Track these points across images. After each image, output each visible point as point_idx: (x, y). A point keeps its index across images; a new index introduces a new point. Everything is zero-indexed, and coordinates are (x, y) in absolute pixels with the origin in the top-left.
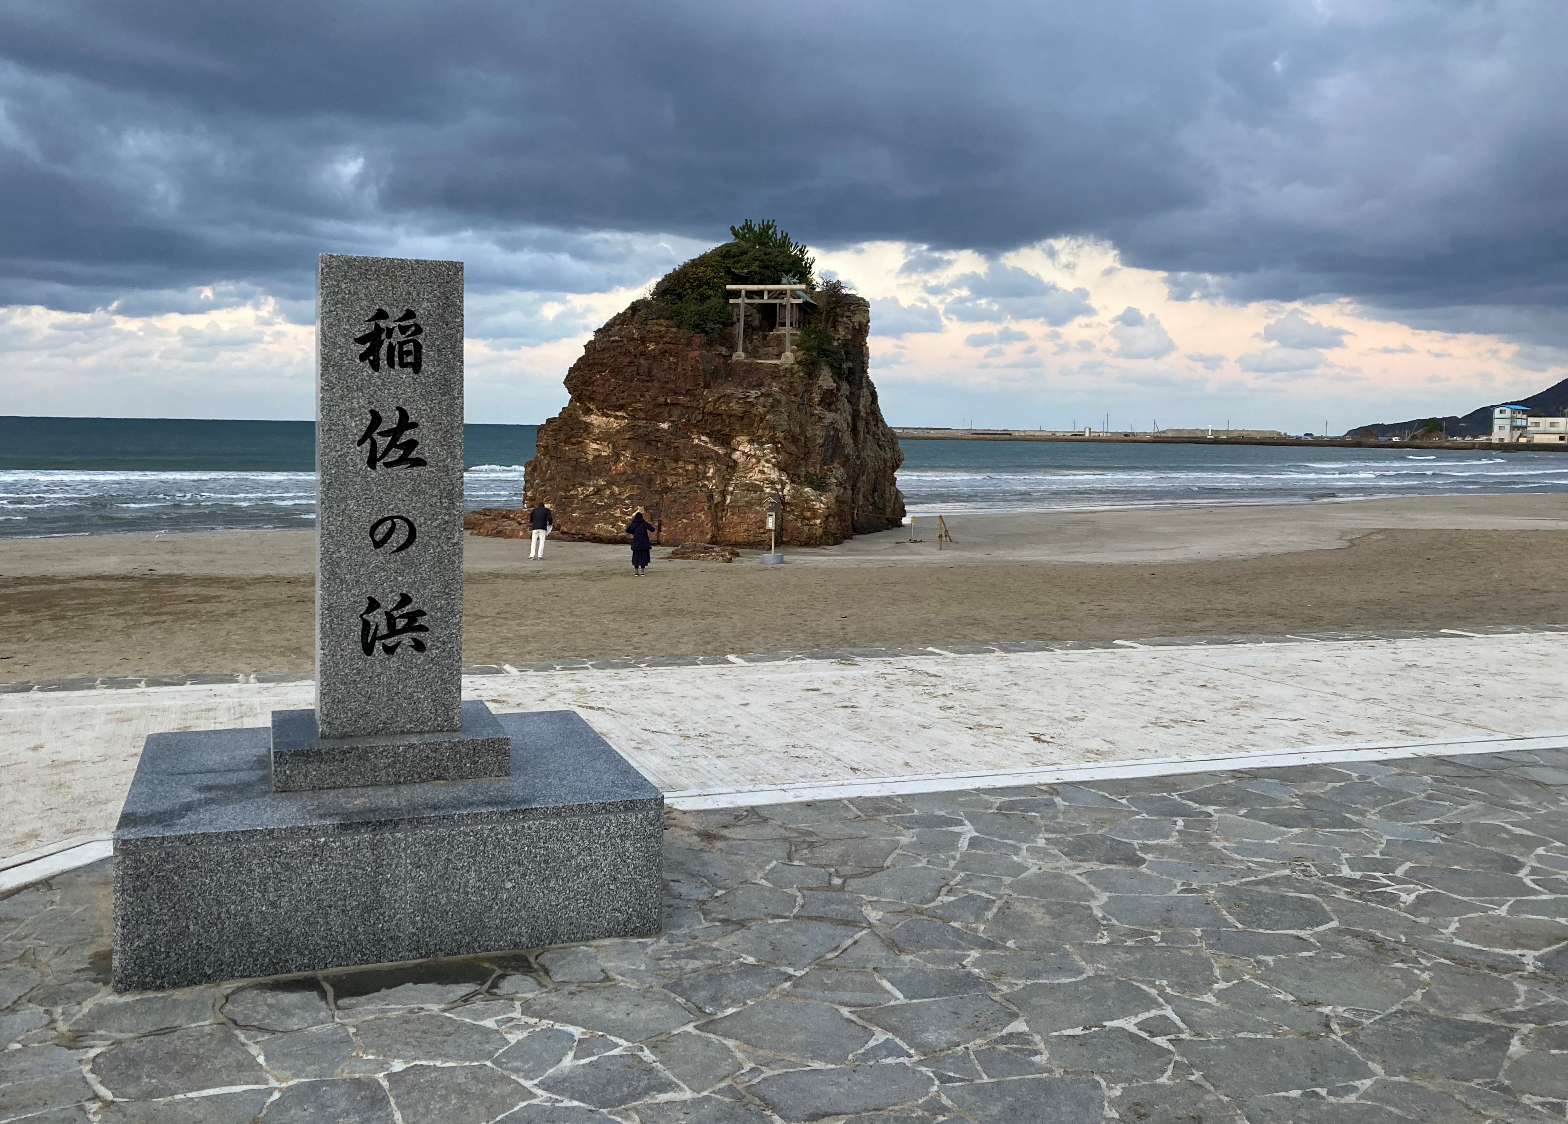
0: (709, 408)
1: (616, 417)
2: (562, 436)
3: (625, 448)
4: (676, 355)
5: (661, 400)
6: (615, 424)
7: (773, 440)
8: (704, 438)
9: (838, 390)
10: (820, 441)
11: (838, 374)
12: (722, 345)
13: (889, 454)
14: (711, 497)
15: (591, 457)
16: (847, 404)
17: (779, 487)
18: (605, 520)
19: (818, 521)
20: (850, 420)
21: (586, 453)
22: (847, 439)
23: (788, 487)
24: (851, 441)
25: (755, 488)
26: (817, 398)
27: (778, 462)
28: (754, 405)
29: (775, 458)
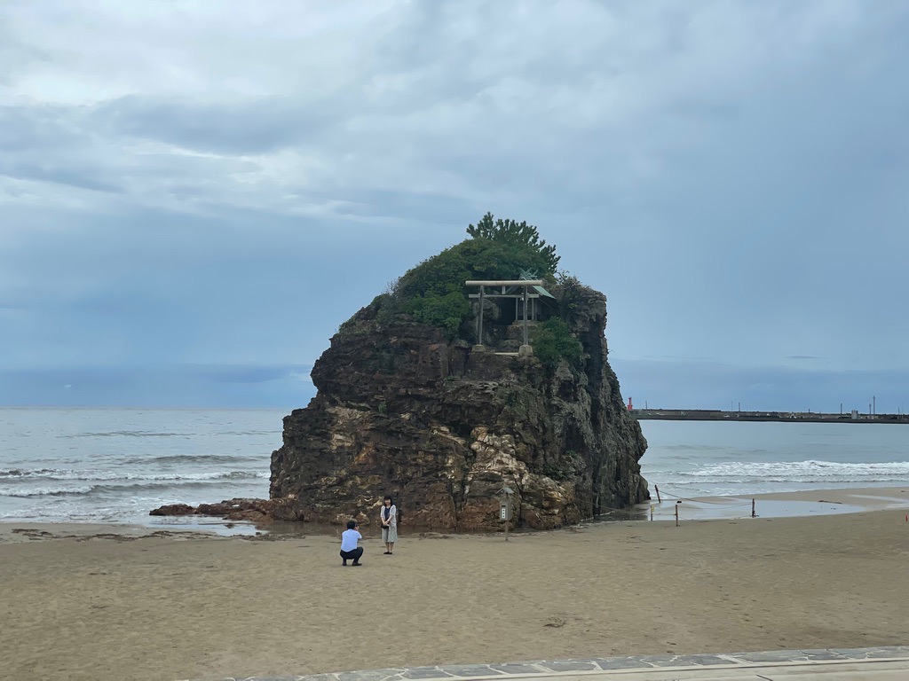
0: (449, 400)
1: (360, 409)
2: (307, 427)
3: (367, 439)
4: (417, 348)
5: (403, 391)
6: (358, 415)
7: (511, 431)
8: (444, 429)
9: (577, 381)
10: (558, 431)
11: (576, 365)
12: (461, 338)
13: (632, 442)
14: (450, 488)
15: (335, 448)
16: (585, 394)
17: (517, 476)
18: (346, 511)
19: (557, 511)
20: (589, 410)
21: (330, 444)
22: (587, 428)
23: (526, 477)
24: (590, 431)
25: (492, 478)
26: (555, 390)
27: (516, 452)
28: (491, 396)
29: (513, 448)
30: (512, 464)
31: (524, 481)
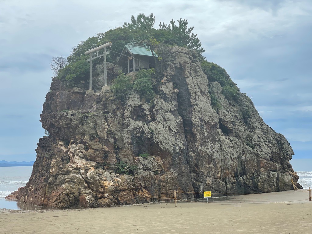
8: (61, 142)
17: (83, 171)
23: (92, 171)
26: (127, 113)
27: (84, 155)
28: (71, 120)
29: (82, 152)
30: (81, 163)
31: (88, 174)
